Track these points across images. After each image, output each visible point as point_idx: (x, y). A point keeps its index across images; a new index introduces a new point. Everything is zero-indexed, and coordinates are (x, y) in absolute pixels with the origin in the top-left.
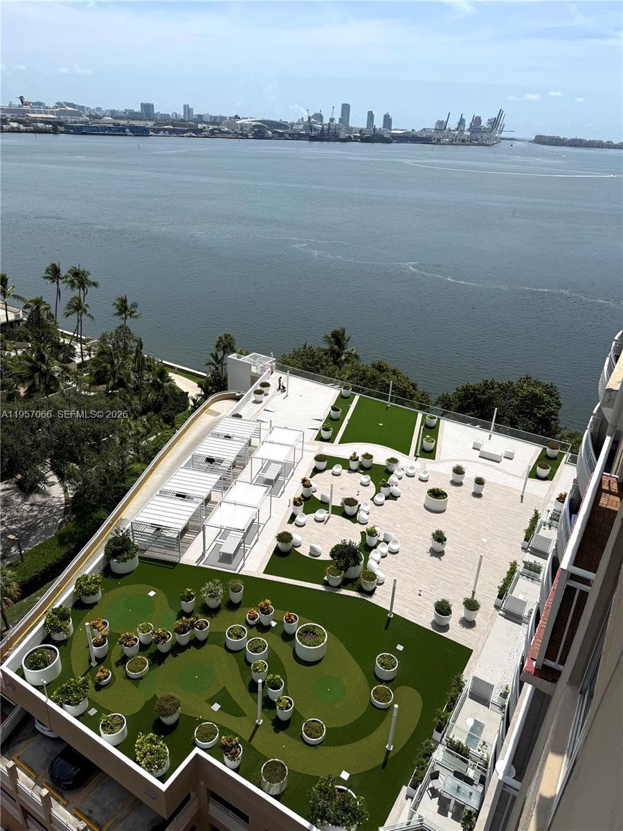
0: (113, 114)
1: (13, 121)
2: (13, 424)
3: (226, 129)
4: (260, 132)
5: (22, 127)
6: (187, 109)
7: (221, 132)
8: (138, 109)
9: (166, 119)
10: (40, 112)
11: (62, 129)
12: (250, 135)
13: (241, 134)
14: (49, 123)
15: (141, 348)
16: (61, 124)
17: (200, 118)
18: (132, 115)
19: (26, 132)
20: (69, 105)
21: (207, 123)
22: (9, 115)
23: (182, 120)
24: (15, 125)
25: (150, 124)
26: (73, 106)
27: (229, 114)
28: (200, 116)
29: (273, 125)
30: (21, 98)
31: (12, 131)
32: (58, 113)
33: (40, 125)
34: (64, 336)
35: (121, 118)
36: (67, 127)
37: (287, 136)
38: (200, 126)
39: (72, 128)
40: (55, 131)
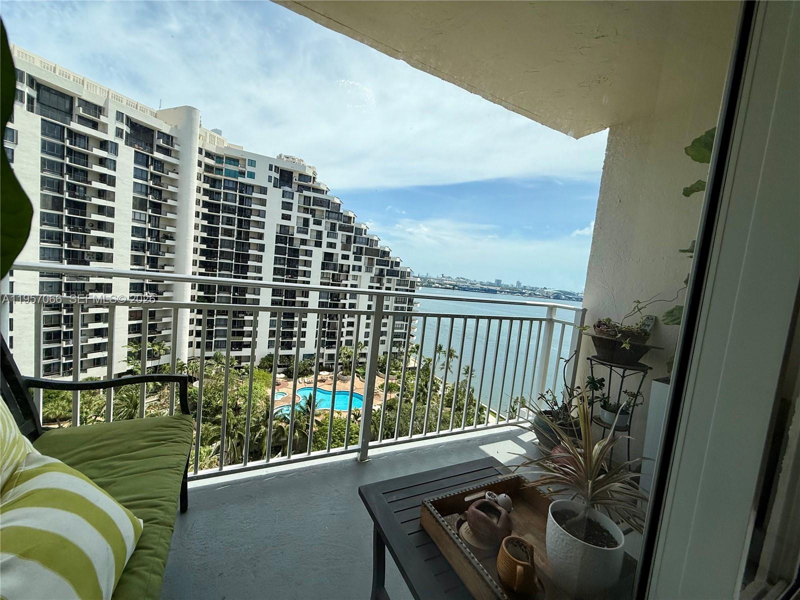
0: (481, 283)
1: (437, 283)
2: (405, 414)
3: (538, 293)
4: (558, 296)
5: (440, 286)
6: (519, 283)
7: (535, 295)
8: (494, 282)
9: (507, 287)
10: (449, 281)
11: (457, 288)
12: (551, 297)
13: (547, 296)
14: (452, 285)
15: (473, 393)
16: (456, 286)
17: (525, 288)
18: (491, 284)
19: (441, 288)
20: (462, 278)
21: (528, 290)
22: (436, 281)
23: (515, 288)
24: (437, 285)
25: (498, 289)
26: (464, 279)
27: (541, 286)
28: (525, 287)
29: (565, 293)
30: (443, 275)
31: (436, 287)
32: (456, 281)
33: (448, 286)
34: (436, 379)
35: (485, 285)
36: (459, 287)
37: (574, 299)
38: (524, 291)
39: (461, 288)
40: (453, 289)
